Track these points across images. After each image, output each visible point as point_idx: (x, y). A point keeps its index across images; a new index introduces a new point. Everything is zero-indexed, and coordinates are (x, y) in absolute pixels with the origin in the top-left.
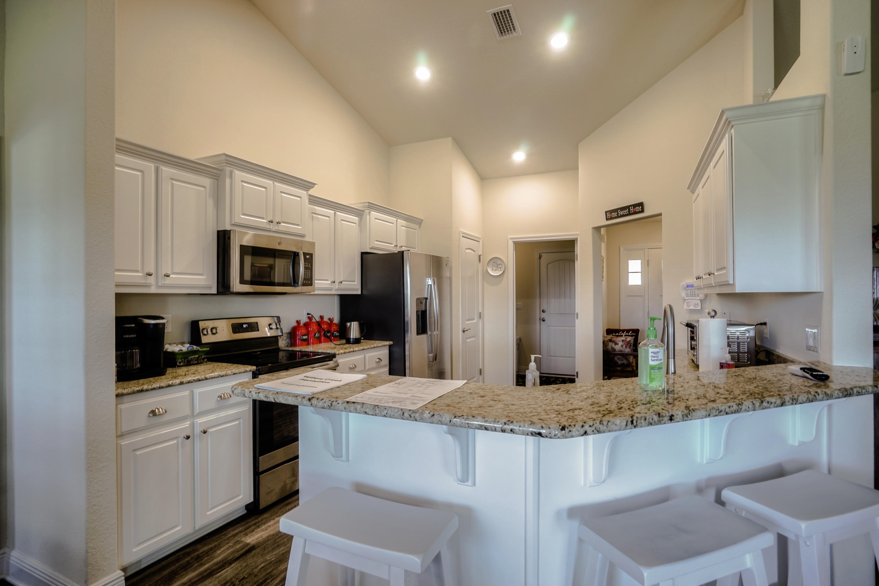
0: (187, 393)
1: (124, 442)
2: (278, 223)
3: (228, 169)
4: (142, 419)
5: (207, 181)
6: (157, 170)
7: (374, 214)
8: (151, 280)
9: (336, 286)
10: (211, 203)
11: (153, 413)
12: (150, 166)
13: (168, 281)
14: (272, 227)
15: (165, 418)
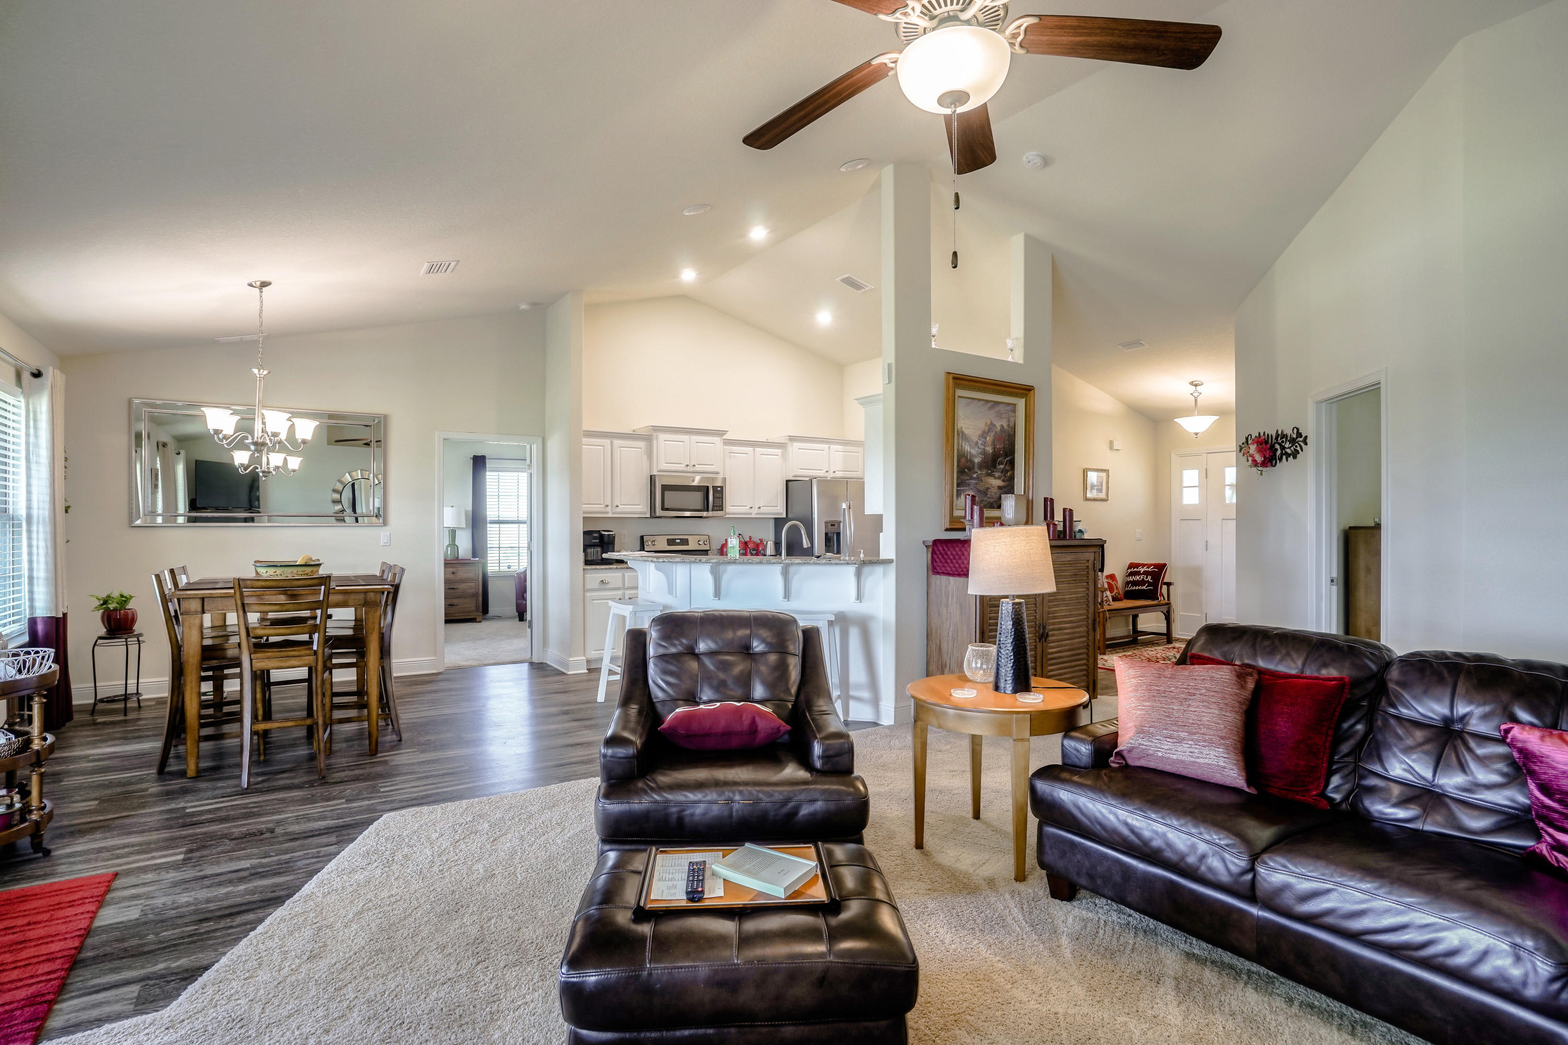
0: (621, 574)
1: (588, 594)
2: (694, 466)
3: (655, 434)
4: (596, 585)
5: (642, 444)
6: (612, 443)
7: (797, 445)
8: (609, 509)
9: (755, 510)
10: (645, 457)
11: (602, 581)
12: (607, 442)
13: (618, 510)
14: (688, 469)
15: (609, 586)
